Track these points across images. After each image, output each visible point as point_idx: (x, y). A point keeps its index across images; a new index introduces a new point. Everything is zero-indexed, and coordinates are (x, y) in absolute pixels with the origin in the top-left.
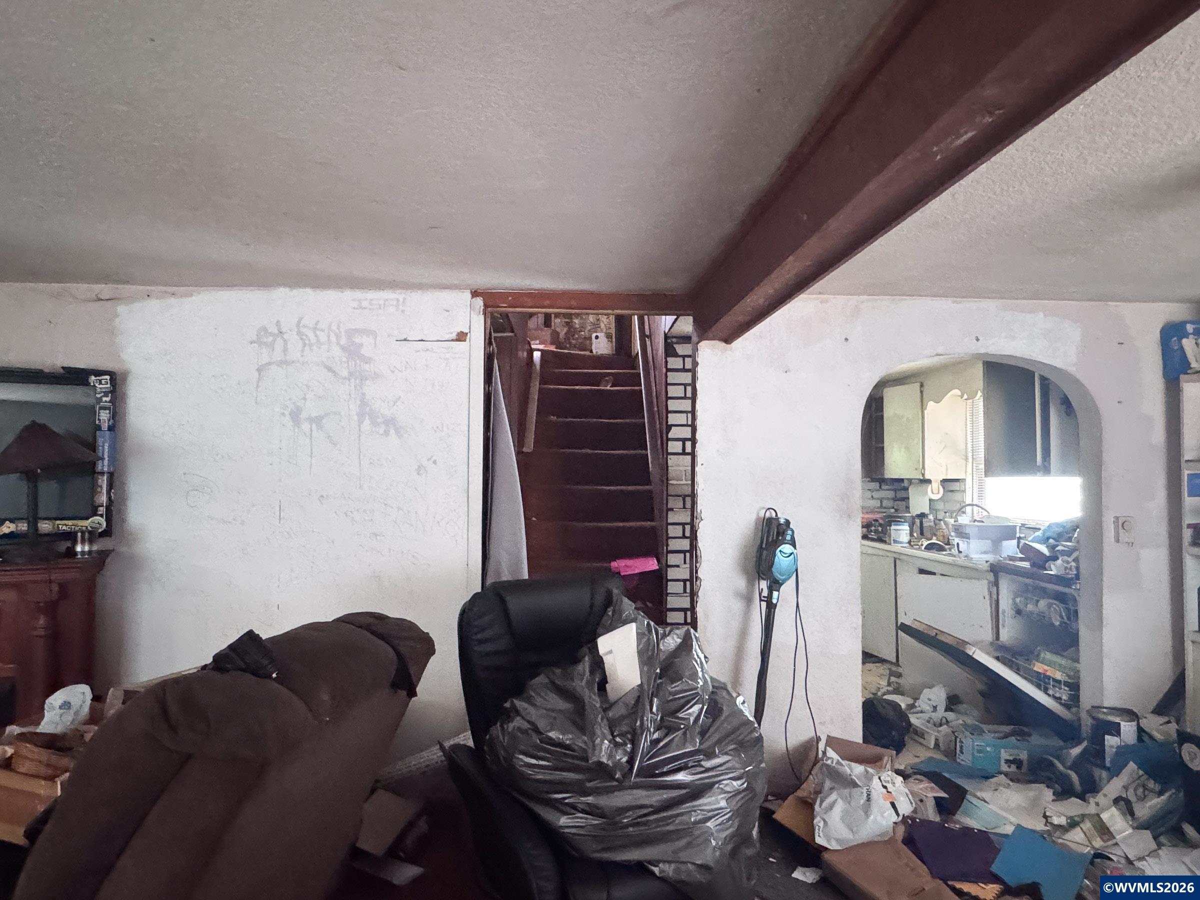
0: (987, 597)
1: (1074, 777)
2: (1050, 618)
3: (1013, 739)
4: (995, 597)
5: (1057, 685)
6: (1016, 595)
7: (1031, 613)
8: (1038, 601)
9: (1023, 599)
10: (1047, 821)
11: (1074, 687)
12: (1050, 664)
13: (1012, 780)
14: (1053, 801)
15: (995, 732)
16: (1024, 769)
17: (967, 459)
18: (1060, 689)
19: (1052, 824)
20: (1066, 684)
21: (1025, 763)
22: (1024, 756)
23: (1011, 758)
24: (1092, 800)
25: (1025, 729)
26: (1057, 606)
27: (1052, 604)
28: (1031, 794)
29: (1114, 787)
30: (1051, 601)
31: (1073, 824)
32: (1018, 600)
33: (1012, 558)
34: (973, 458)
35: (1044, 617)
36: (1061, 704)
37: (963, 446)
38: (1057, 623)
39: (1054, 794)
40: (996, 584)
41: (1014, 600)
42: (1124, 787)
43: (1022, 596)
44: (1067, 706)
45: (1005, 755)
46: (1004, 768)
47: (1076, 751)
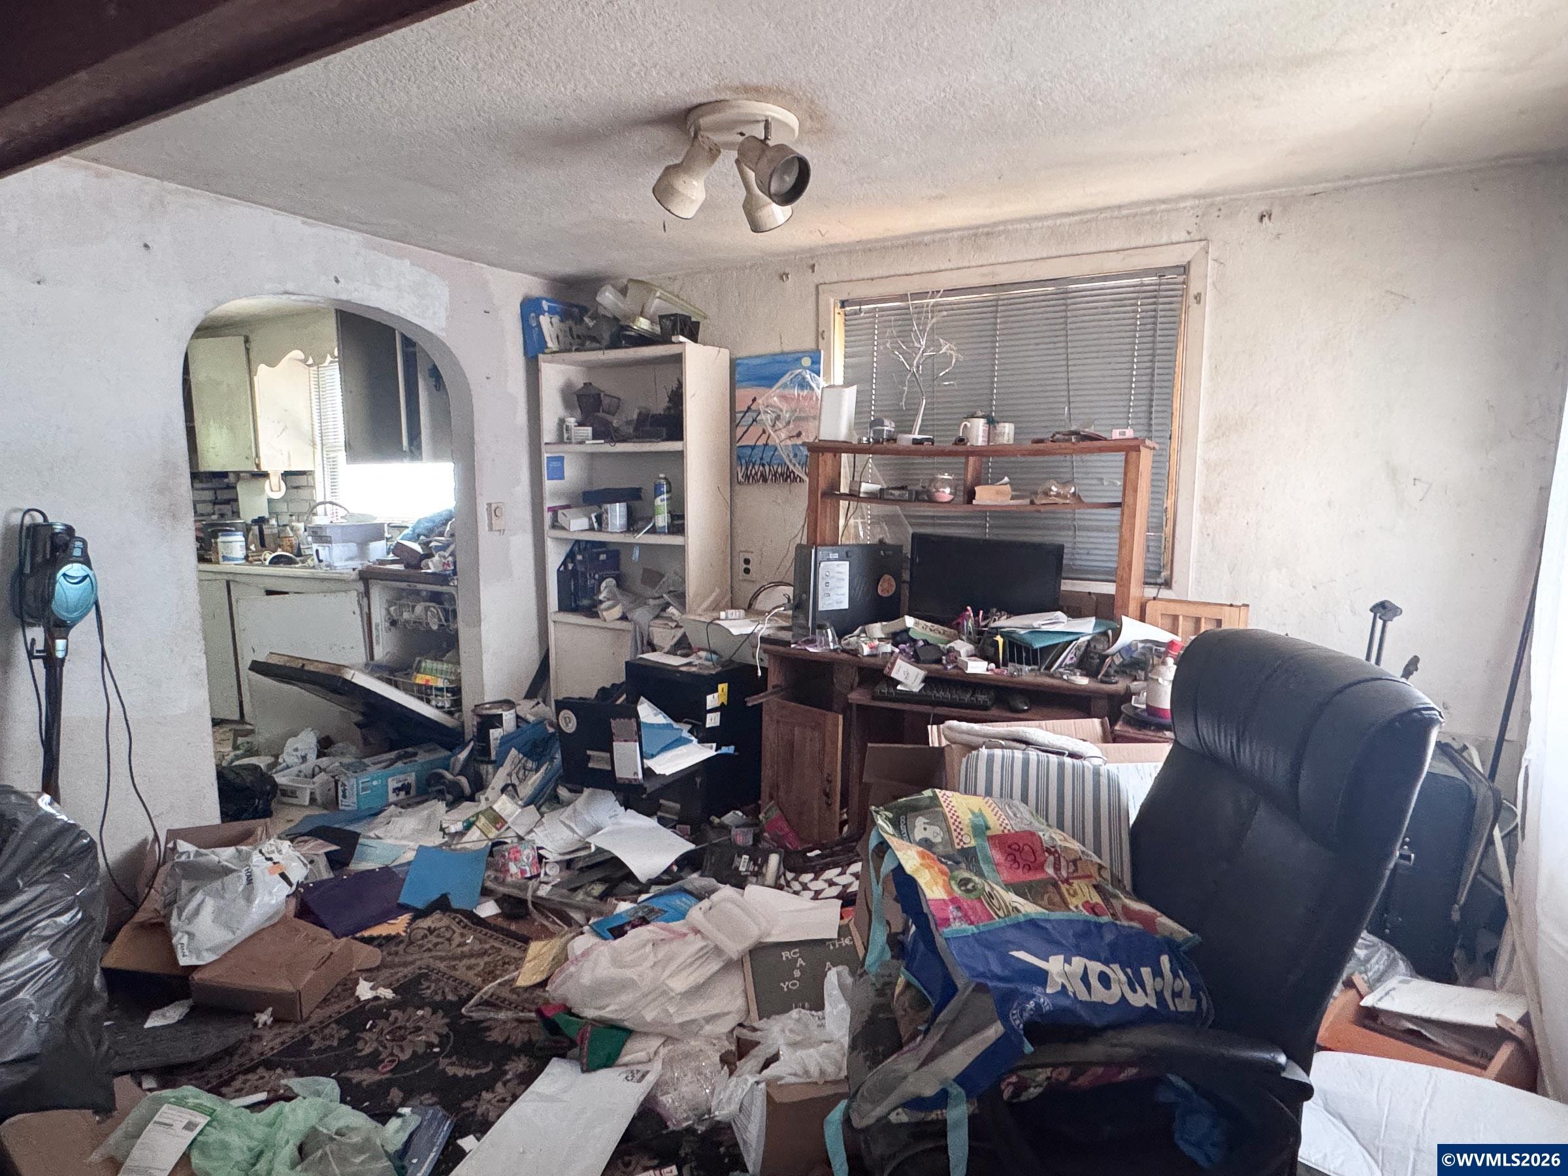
0: (358, 612)
1: (463, 780)
2: (427, 624)
3: (399, 764)
4: (366, 610)
5: (438, 693)
6: (390, 603)
7: (407, 621)
8: (413, 607)
9: (397, 607)
10: (445, 833)
11: (456, 691)
12: (431, 672)
13: (402, 807)
14: (447, 812)
15: (380, 762)
16: (413, 792)
17: (314, 444)
18: (443, 696)
19: (449, 834)
20: (448, 689)
21: (413, 785)
22: (411, 778)
23: (399, 785)
24: (482, 798)
25: (410, 750)
26: (434, 608)
27: (429, 607)
28: (426, 812)
29: (499, 779)
30: (428, 604)
31: (469, 825)
32: (392, 609)
33: (382, 562)
34: (322, 444)
35: (420, 623)
36: (444, 712)
37: (308, 427)
38: (435, 627)
39: (447, 806)
40: (367, 594)
41: (388, 610)
42: (508, 775)
43: (395, 604)
44: (450, 713)
45: (392, 784)
46: (392, 797)
47: (463, 755)
